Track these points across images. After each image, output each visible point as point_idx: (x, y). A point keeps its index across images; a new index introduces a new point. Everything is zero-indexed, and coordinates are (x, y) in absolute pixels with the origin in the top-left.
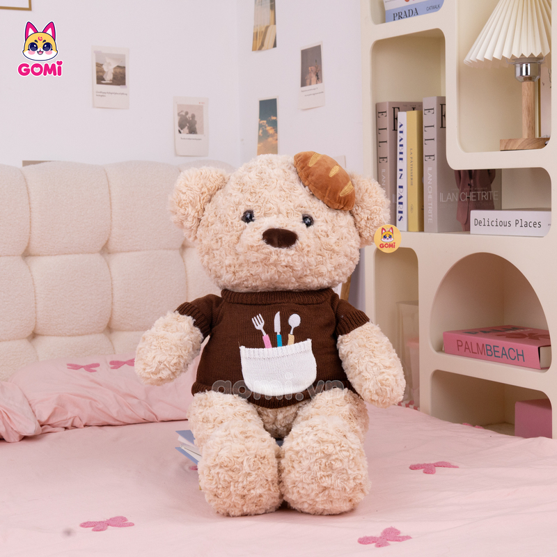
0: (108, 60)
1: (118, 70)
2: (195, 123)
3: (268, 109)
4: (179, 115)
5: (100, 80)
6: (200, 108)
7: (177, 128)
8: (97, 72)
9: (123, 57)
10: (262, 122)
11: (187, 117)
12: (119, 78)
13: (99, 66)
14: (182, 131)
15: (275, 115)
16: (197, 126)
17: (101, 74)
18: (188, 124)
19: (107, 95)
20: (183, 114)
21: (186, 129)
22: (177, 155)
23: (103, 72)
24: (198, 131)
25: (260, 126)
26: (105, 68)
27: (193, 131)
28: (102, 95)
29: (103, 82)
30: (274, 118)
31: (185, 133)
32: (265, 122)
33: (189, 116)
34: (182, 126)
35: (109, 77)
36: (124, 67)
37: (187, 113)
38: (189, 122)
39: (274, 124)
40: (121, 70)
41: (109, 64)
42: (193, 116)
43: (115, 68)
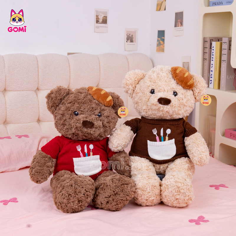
0: (101, 14)
1: (104, 18)
2: (133, 38)
3: (161, 34)
4: (127, 35)
5: (97, 22)
6: (135, 32)
7: (126, 40)
8: (96, 19)
9: (106, 13)
10: (159, 39)
11: (130, 36)
12: (105, 21)
13: (97, 16)
14: (128, 41)
15: (164, 37)
16: (133, 39)
17: (98, 19)
18: (130, 39)
19: (100, 27)
20: (128, 35)
21: (129, 41)
22: (125, 50)
23: (99, 19)
24: (134, 41)
25: (158, 40)
26: (99, 17)
27: (132, 41)
28: (98, 27)
29: (98, 22)
30: (163, 38)
31: (129, 43)
32: (160, 39)
33: (131, 35)
34: (128, 39)
35: (101, 20)
36: (107, 17)
37: (130, 34)
38: (131, 38)
39: (163, 40)
40: (105, 18)
41: (101, 15)
42: (132, 36)
43: (103, 17)
